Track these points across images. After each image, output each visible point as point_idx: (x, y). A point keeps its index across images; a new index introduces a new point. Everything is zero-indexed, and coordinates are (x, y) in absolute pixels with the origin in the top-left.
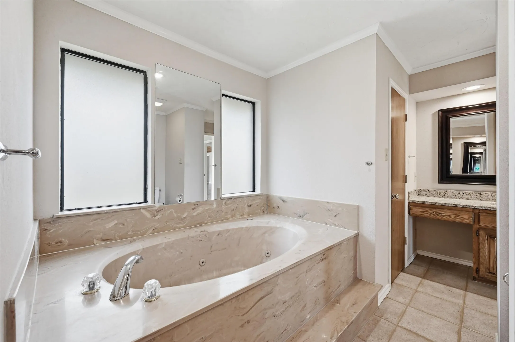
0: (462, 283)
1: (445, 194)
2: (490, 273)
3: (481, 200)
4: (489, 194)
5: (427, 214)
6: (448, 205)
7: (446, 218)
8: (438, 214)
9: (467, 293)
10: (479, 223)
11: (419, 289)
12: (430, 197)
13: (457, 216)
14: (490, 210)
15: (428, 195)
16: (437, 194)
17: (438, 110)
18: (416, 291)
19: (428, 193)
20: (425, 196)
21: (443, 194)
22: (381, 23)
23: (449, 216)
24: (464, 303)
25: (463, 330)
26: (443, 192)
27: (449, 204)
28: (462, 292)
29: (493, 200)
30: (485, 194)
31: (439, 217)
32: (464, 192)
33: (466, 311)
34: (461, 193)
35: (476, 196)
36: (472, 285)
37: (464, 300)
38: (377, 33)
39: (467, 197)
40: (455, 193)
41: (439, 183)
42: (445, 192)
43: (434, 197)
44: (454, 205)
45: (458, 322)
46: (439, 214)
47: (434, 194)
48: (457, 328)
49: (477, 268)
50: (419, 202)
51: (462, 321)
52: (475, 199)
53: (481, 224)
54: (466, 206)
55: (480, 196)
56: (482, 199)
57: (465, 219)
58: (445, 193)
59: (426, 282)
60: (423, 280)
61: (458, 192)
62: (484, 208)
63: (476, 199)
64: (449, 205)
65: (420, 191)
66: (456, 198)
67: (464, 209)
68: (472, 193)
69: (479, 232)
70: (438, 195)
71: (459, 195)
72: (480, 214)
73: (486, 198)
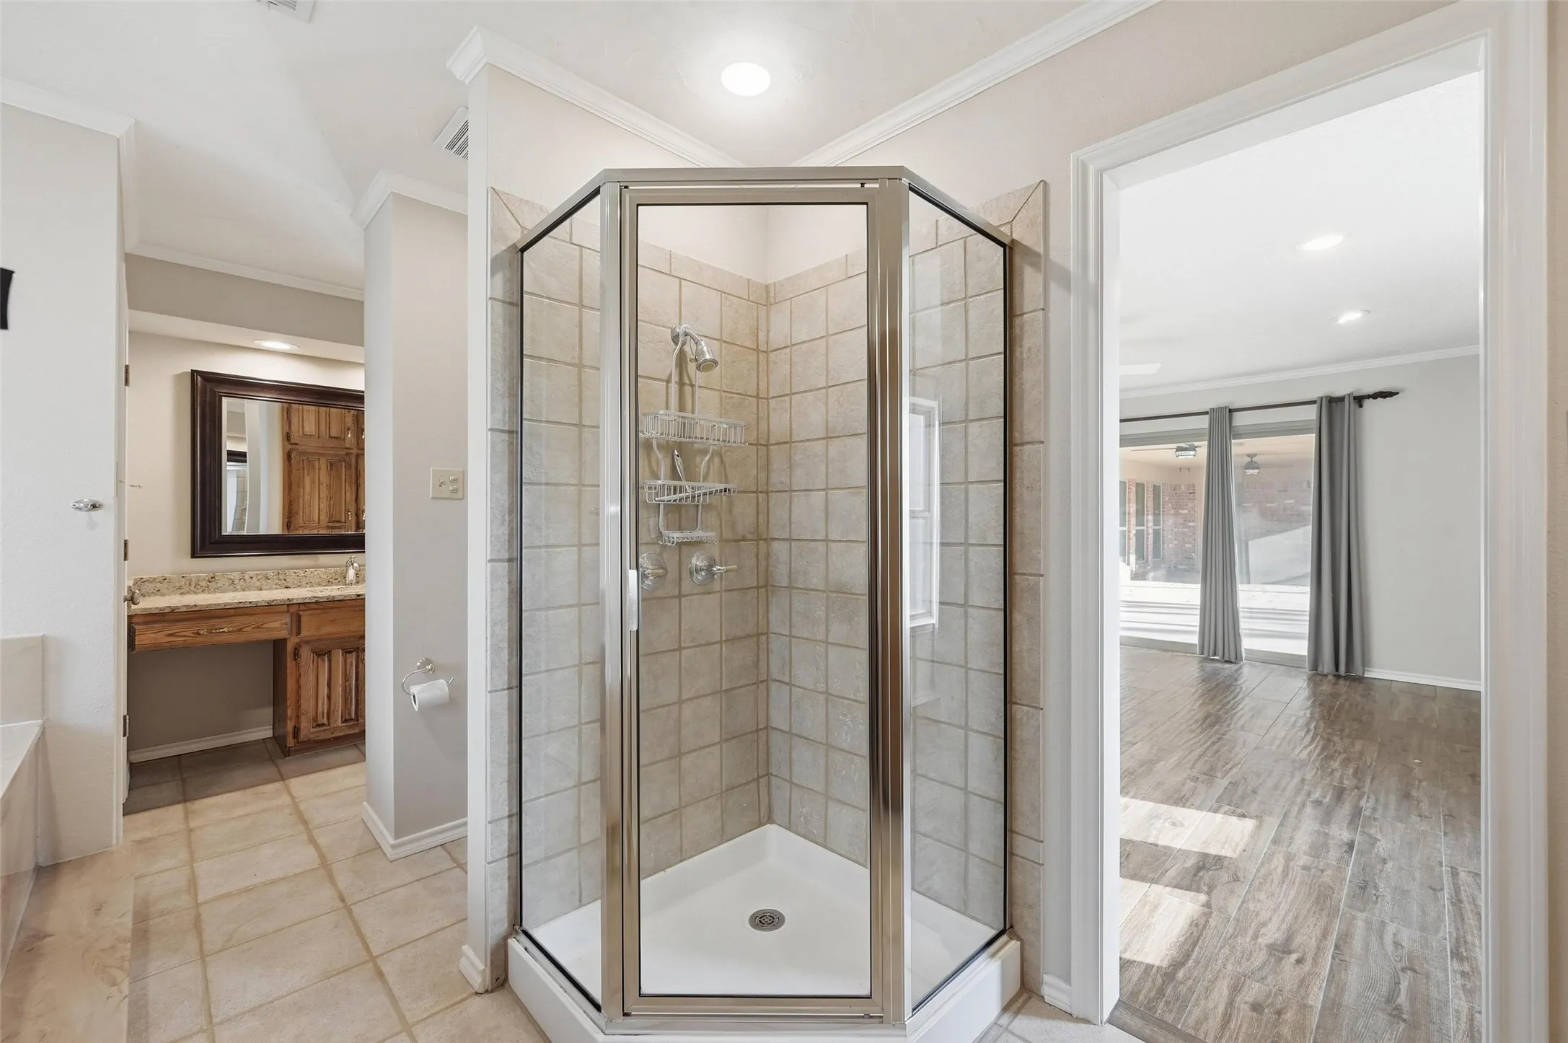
0: (269, 771)
1: (209, 584)
2: (318, 725)
3: (287, 587)
4: (301, 573)
5: (185, 636)
6: (237, 606)
7: (233, 638)
8: (214, 631)
9: (287, 782)
10: (298, 633)
11: (192, 825)
12: (169, 595)
13: (258, 627)
14: (316, 603)
15: (165, 591)
16: (190, 585)
17: (193, 371)
18: (191, 831)
19: (165, 585)
20: (155, 594)
21: (204, 584)
22: (137, 122)
23: (240, 630)
24: (293, 798)
25: (315, 832)
26: (204, 580)
27: (240, 603)
28: (278, 785)
29: (308, 586)
30: (293, 575)
31: (217, 639)
32: (252, 574)
33: (302, 807)
34: (247, 577)
35: (277, 581)
36: (288, 765)
37: (291, 794)
38: (118, 139)
39: (258, 584)
40: (232, 577)
41: (194, 556)
42: (210, 580)
43: (181, 594)
44: (250, 603)
45: (302, 828)
46: (218, 631)
47: (180, 588)
48: (305, 836)
49: (295, 727)
50: (161, 609)
51: (305, 823)
52: (274, 586)
53: (303, 633)
54: (275, 602)
55: (285, 580)
56: (288, 585)
57: (274, 629)
58: (210, 582)
59: (198, 805)
60: (188, 804)
61: (239, 574)
62: (308, 601)
63: (277, 586)
64: (241, 605)
65: (139, 583)
66: (237, 590)
67: (270, 608)
68: (270, 574)
69: (298, 652)
70: (192, 588)
71: (242, 582)
72: (301, 613)
73: (295, 582)
